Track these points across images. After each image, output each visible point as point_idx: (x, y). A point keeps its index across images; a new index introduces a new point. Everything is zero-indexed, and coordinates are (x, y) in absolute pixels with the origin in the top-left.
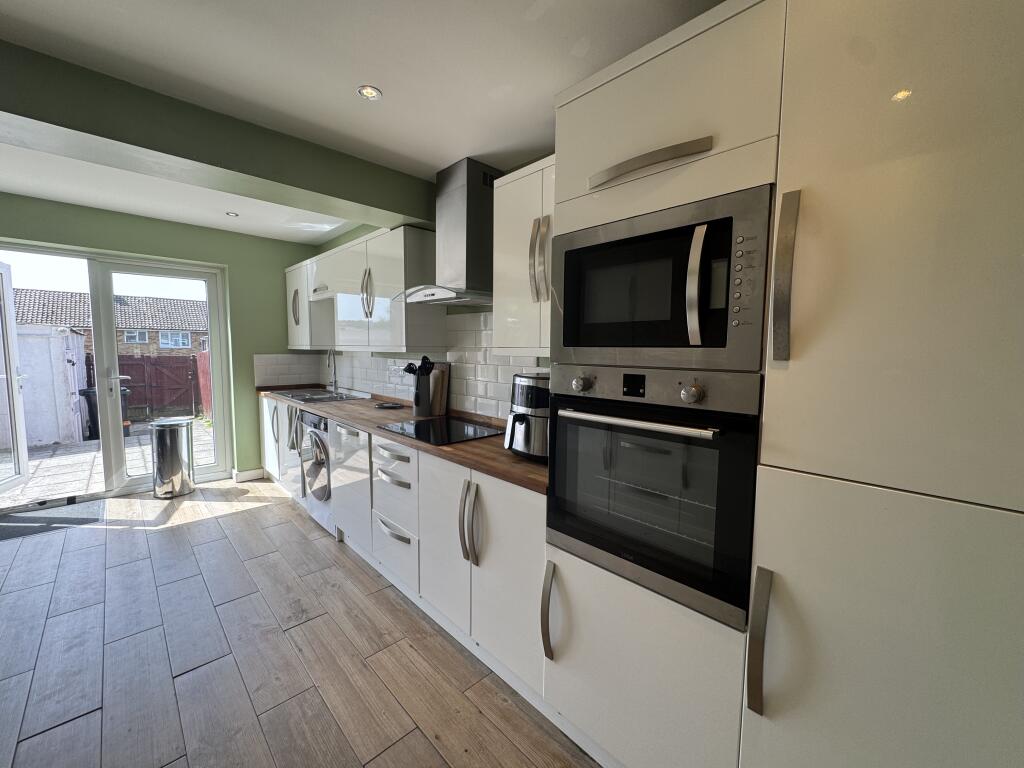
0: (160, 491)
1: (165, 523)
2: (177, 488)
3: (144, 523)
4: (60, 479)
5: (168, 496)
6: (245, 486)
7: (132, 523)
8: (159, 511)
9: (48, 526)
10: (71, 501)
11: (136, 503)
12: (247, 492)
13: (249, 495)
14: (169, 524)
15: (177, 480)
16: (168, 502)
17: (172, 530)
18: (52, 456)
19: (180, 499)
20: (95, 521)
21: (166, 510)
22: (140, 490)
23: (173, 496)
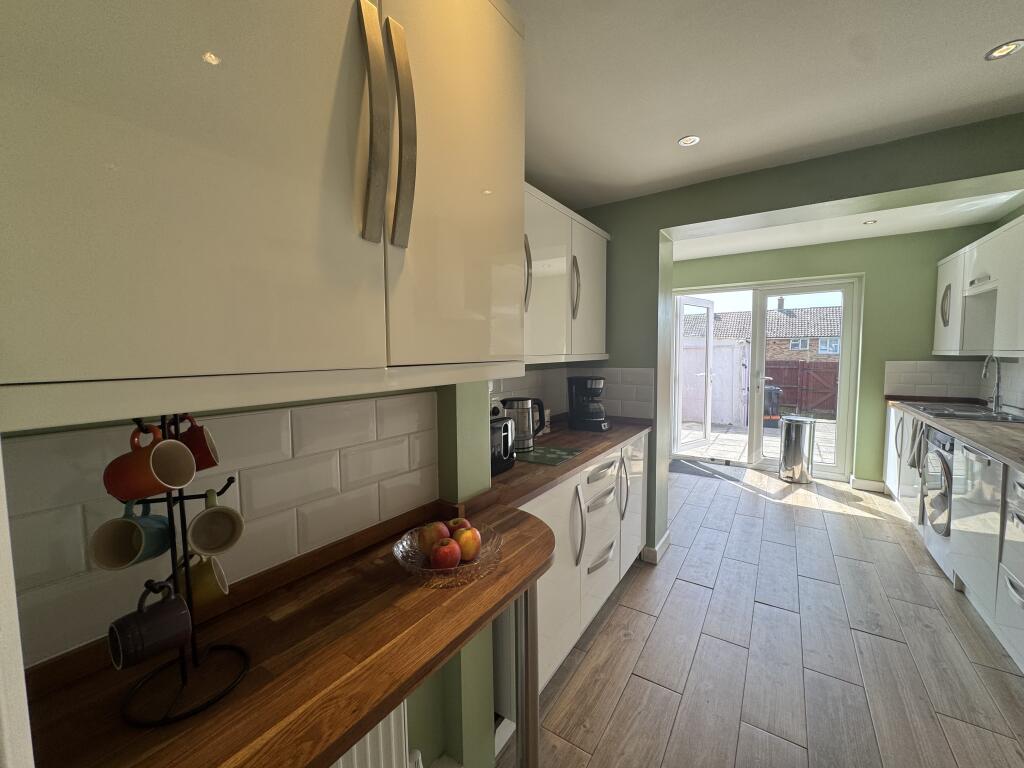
0: (783, 474)
1: (780, 499)
2: (797, 476)
3: (766, 494)
4: (726, 448)
5: (789, 480)
6: (860, 494)
7: (759, 491)
8: (779, 488)
9: (713, 474)
10: (727, 463)
11: (766, 477)
12: (861, 500)
13: (861, 503)
14: (783, 501)
15: (797, 470)
16: (787, 484)
17: (784, 505)
18: (726, 433)
19: (797, 485)
20: (738, 481)
21: (784, 489)
22: (769, 469)
23: (792, 481)
